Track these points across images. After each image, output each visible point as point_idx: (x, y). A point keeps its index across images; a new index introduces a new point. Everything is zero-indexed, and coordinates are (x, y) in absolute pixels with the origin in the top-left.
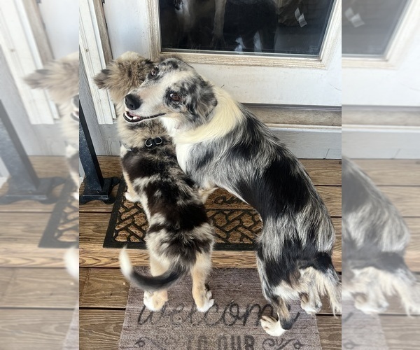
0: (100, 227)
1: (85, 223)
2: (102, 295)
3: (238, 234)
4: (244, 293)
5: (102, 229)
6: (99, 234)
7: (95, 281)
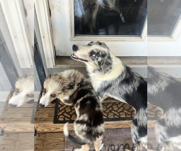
0: (51, 114)
1: (43, 113)
2: (53, 145)
3: (112, 114)
4: (116, 140)
5: (52, 115)
6: (51, 118)
7: (49, 139)
